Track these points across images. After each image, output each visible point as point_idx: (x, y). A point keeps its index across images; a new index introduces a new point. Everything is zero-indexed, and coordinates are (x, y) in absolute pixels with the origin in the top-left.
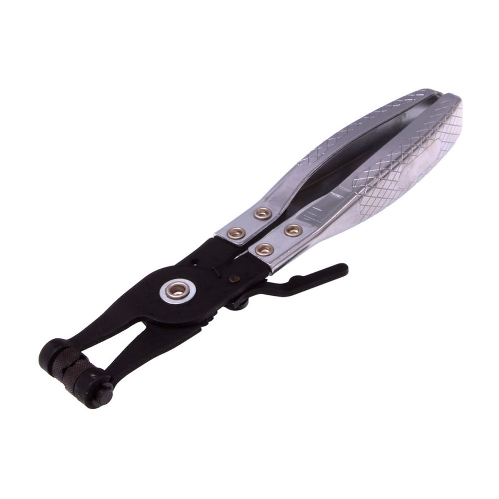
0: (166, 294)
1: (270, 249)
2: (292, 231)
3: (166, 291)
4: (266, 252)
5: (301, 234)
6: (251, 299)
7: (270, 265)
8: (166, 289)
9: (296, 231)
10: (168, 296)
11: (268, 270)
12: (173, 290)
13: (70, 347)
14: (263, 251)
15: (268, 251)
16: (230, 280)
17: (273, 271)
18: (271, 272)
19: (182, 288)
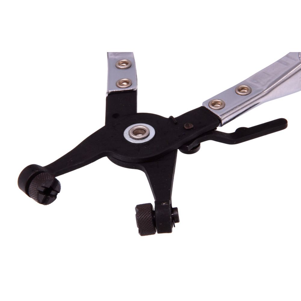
0: (129, 135)
1: (222, 104)
2: (242, 91)
3: (129, 132)
4: (218, 107)
5: (250, 93)
6: (203, 144)
7: (220, 117)
8: (129, 131)
9: (246, 91)
10: (131, 137)
11: (218, 122)
12: (136, 132)
13: (44, 172)
14: (216, 105)
15: (219, 105)
16: (185, 126)
17: (223, 122)
18: (221, 123)
19: (143, 131)
